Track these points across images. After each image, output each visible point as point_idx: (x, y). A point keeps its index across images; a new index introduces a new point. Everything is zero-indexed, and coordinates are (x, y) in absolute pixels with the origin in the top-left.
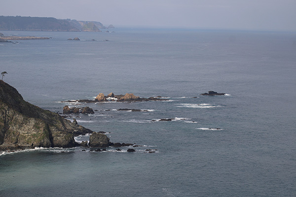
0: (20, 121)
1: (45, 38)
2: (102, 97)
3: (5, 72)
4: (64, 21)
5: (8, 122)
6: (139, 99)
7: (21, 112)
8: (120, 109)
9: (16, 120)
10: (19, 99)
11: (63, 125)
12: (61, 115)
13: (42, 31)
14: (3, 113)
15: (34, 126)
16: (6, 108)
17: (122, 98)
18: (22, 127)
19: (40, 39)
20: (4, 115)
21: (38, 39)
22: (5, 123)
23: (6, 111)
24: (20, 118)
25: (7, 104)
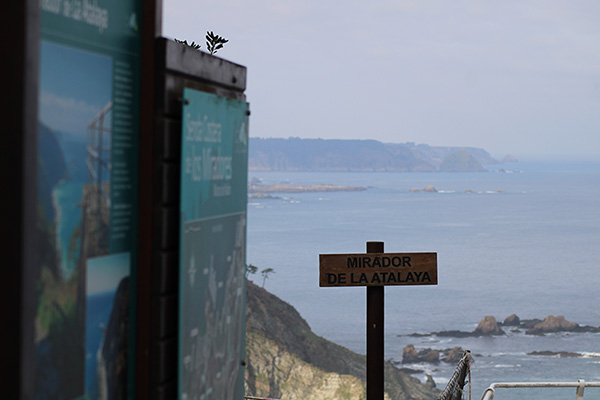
0: (305, 380)
1: (356, 189)
2: (490, 325)
3: (270, 270)
4: (401, 147)
5: (278, 382)
6: (577, 329)
7: (307, 360)
8: (535, 353)
9: (297, 379)
10: (304, 331)
11: (404, 388)
12: (399, 367)
13: (349, 171)
14: (267, 363)
15: (339, 391)
16: (274, 350)
17: (539, 326)
18: (310, 393)
19: (346, 190)
20: (270, 368)
21: (342, 190)
22: (272, 384)
23: (274, 358)
24: (306, 372)
25: (277, 342)
